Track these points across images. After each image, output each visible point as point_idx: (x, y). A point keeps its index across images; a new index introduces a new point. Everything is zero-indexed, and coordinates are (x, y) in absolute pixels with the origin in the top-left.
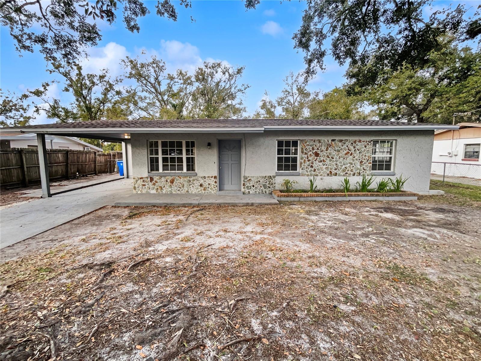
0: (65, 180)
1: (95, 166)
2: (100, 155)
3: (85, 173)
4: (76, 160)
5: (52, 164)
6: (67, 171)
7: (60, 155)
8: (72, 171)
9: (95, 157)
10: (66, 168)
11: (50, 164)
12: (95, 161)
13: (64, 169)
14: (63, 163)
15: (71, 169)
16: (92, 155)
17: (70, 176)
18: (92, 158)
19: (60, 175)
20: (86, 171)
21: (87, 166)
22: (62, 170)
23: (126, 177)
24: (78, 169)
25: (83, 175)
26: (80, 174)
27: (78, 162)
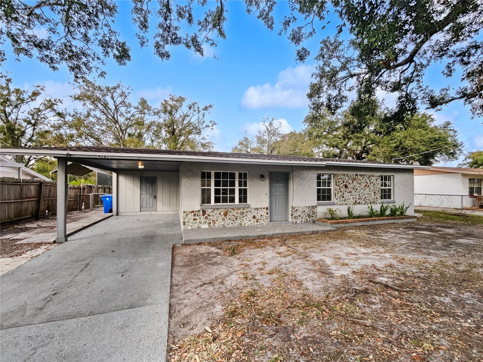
3: (55, 211)
5: (23, 199)
6: (37, 209)
7: (32, 188)
8: (42, 208)
10: (37, 205)
11: (20, 199)
13: (34, 207)
14: (35, 198)
15: (42, 206)
17: (41, 215)
19: (30, 215)
22: (32, 207)
23: (116, 214)
24: (48, 205)
25: (52, 214)
26: (50, 213)
27: (49, 197)
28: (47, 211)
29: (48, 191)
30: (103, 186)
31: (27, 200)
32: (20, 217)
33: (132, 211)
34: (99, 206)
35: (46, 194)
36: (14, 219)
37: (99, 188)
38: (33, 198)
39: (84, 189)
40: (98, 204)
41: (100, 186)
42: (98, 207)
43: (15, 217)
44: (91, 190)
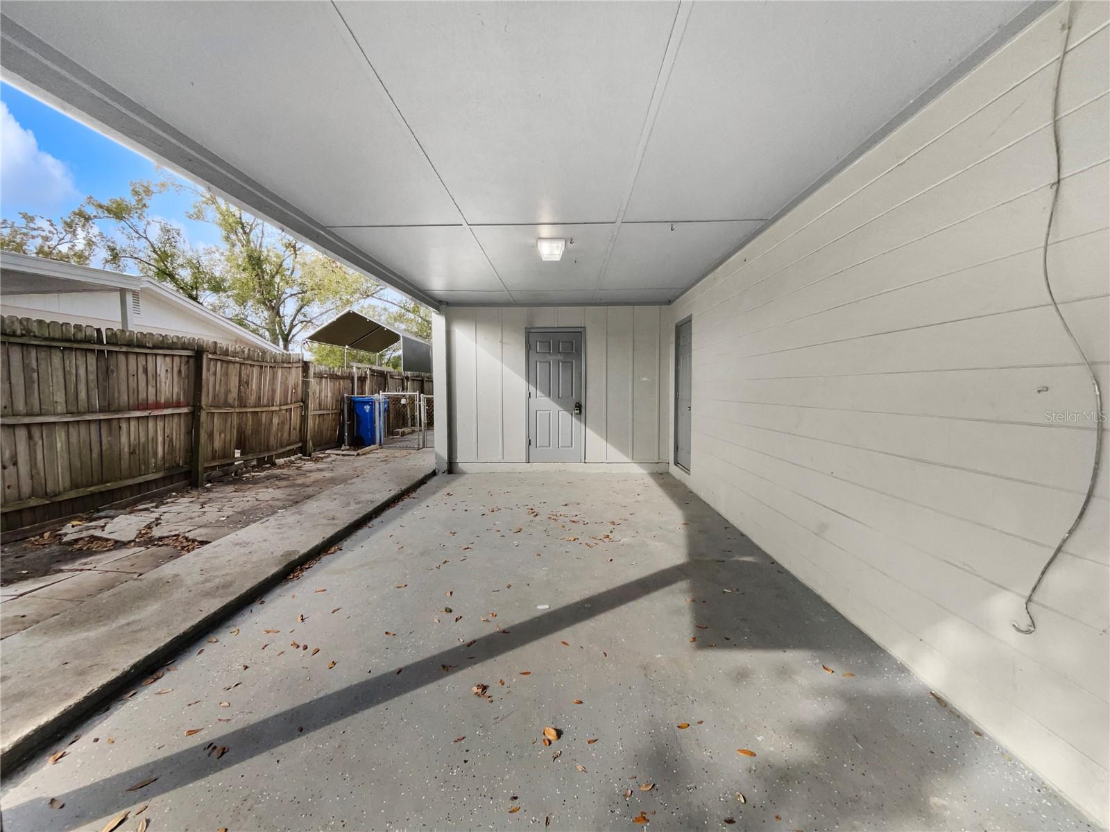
0: (182, 492)
1: (304, 419)
2: (320, 376)
3: (268, 449)
4: (234, 394)
5: (118, 411)
6: (193, 448)
7: (162, 365)
8: (217, 444)
9: (306, 384)
10: (189, 433)
11: (102, 411)
12: (304, 401)
13: (179, 439)
14: (178, 405)
15: (211, 435)
16: (295, 376)
17: (206, 469)
18: (296, 387)
19: (157, 470)
20: (272, 441)
21: (275, 420)
22: (168, 441)
23: (445, 467)
24: (241, 433)
25: (258, 460)
26: (250, 457)
27: (242, 402)
28: (238, 454)
29: (234, 382)
30: (416, 373)
31: (138, 414)
32: (103, 482)
33: (499, 458)
34: (407, 430)
35: (228, 392)
36: (73, 494)
37: (407, 378)
38: (167, 405)
39: (362, 379)
40: (404, 425)
41: (409, 374)
42: (403, 434)
43: (75, 486)
44: (386, 383)
